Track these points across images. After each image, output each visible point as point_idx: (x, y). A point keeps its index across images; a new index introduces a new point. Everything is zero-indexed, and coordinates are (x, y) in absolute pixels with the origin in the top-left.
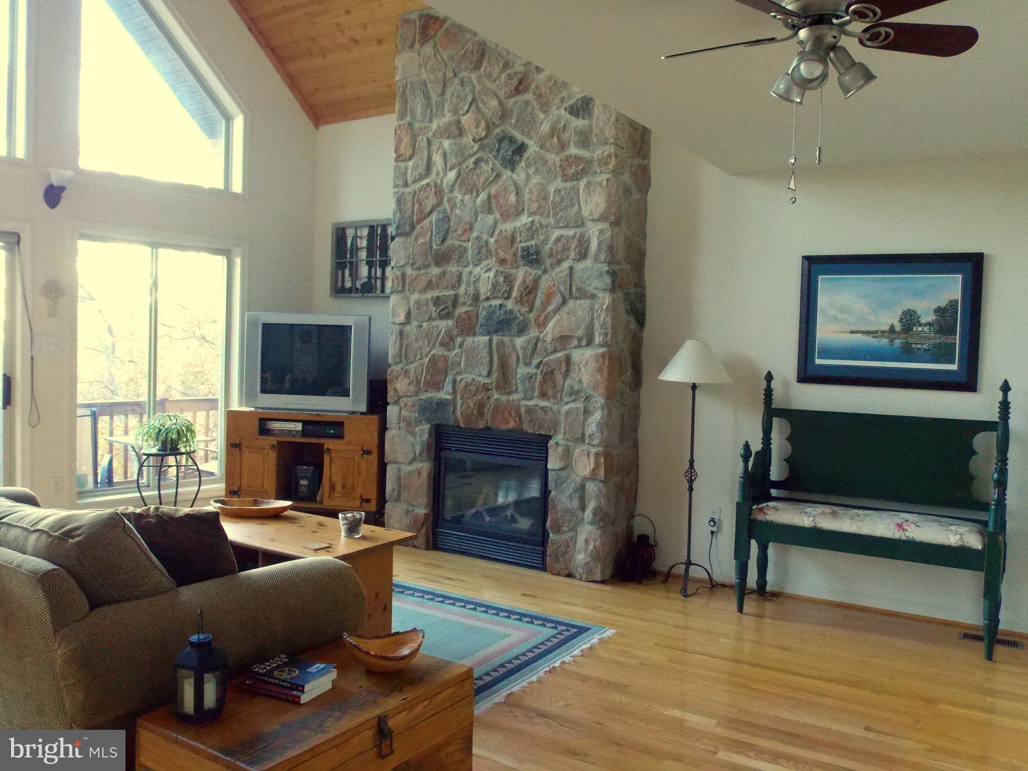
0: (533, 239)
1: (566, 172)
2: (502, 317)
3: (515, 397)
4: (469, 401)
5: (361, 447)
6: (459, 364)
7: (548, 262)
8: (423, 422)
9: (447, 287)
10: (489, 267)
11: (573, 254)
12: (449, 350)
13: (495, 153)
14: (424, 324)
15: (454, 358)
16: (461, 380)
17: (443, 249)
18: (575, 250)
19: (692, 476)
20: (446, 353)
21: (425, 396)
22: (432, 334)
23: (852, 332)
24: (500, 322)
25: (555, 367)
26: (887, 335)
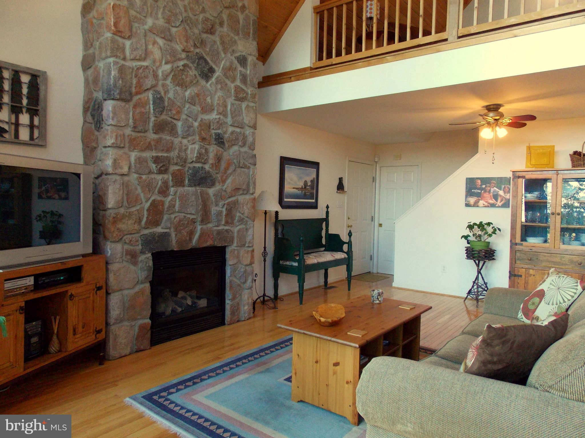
0: (219, 129)
1: (238, 95)
2: (203, 175)
3: (210, 225)
4: (183, 231)
5: (95, 285)
6: (174, 206)
7: (227, 145)
8: (147, 252)
9: (163, 150)
10: (194, 141)
11: (240, 143)
12: (165, 197)
13: (195, 65)
14: (144, 177)
15: (171, 202)
16: (175, 217)
17: (159, 121)
18: (242, 141)
19: (265, 254)
20: (163, 199)
21: (146, 232)
22: (152, 184)
23: (294, 188)
24: (202, 179)
25: (232, 206)
26: (301, 189)
